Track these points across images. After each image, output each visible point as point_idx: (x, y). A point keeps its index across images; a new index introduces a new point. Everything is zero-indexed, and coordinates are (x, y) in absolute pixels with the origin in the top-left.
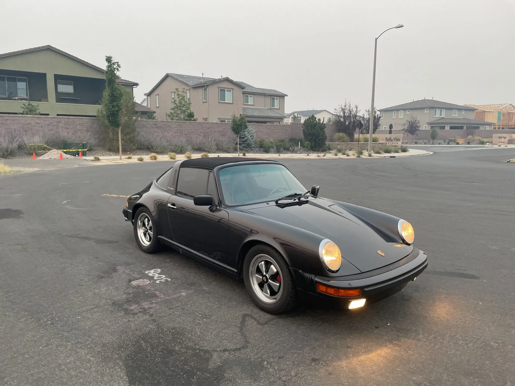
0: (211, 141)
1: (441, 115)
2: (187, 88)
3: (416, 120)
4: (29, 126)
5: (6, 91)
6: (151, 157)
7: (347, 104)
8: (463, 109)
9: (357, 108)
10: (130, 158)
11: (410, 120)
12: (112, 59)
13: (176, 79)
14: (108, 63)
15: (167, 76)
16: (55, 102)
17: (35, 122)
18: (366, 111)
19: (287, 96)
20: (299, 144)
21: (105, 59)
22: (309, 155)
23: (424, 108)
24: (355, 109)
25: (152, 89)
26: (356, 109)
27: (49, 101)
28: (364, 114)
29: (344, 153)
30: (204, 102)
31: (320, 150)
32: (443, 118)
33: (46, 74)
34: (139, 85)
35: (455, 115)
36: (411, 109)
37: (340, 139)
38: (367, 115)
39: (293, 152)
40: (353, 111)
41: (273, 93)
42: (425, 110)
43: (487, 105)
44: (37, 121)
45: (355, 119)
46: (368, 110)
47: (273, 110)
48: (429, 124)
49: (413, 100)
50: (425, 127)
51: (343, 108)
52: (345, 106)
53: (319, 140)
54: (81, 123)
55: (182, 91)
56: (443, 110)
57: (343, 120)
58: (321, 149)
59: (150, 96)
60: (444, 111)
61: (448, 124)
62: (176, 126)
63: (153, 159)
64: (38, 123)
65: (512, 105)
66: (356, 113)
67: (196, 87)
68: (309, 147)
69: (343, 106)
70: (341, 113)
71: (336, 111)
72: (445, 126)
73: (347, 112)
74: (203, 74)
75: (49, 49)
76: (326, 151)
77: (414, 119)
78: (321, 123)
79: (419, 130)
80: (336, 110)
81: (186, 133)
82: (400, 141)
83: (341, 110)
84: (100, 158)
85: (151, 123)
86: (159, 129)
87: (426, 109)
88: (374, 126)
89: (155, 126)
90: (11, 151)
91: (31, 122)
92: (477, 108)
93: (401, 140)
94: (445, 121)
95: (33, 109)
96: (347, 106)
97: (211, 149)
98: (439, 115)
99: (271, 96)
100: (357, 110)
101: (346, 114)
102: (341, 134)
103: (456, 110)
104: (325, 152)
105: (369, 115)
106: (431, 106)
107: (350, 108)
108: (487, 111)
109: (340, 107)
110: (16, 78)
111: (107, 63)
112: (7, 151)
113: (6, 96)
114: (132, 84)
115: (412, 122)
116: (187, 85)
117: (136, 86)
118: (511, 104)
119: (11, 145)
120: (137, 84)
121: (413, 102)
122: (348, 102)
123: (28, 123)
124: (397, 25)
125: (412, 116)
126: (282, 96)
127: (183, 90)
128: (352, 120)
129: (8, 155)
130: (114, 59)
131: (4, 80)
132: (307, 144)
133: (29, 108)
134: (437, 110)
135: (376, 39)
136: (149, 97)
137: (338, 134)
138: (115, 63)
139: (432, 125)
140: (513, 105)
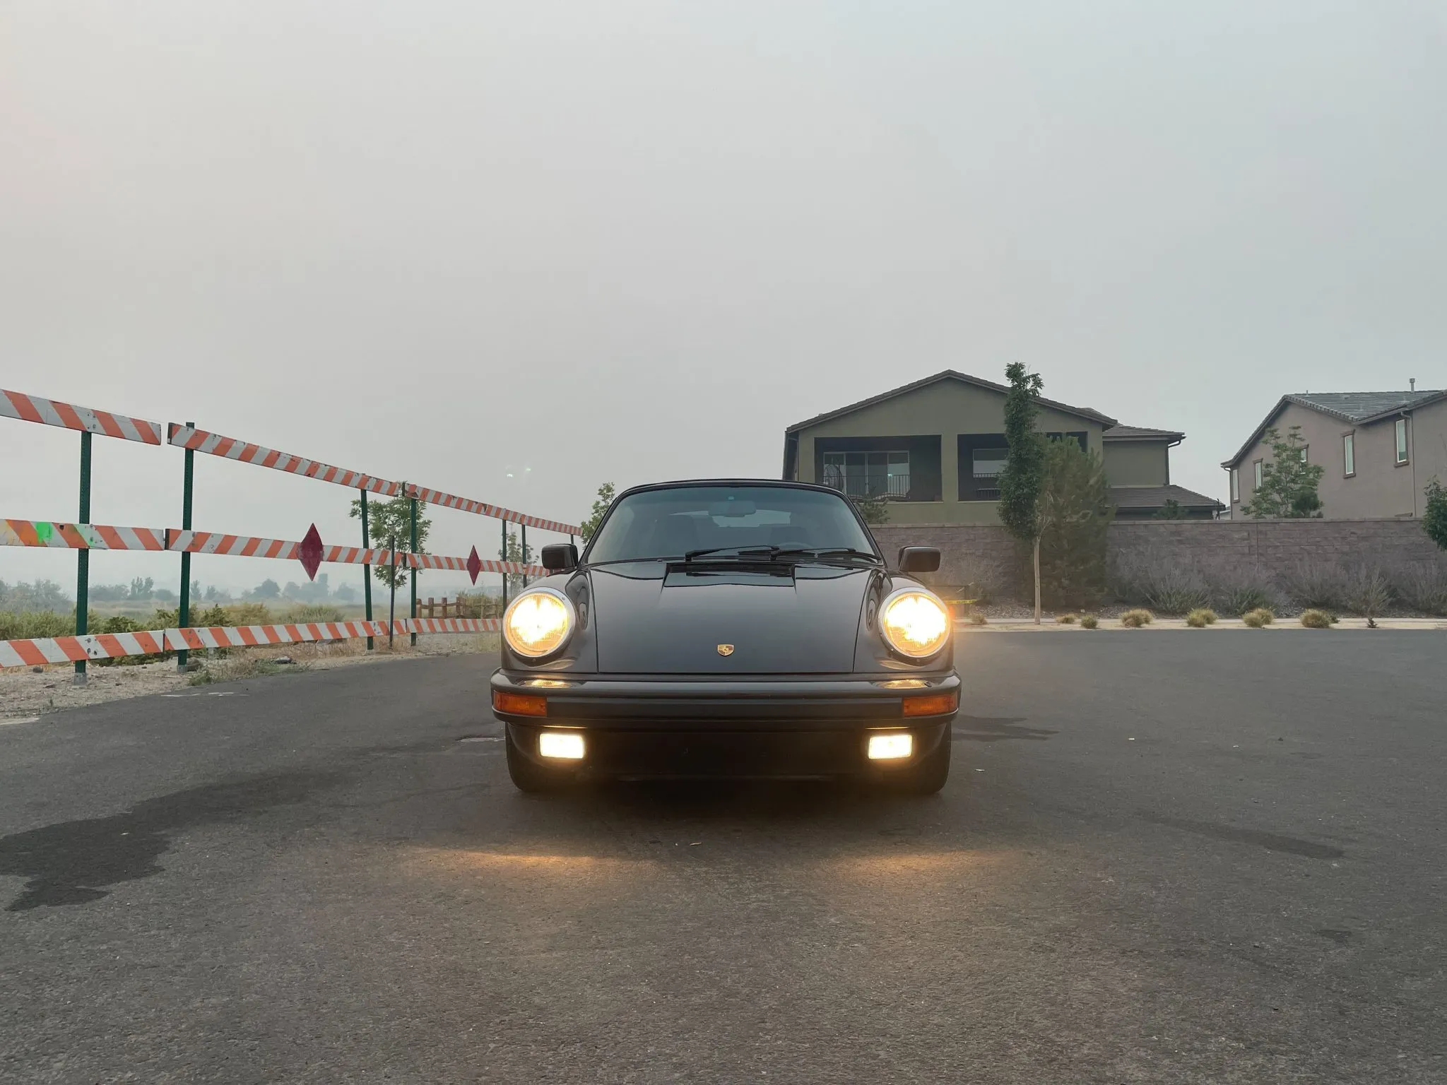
0: (1368, 577)
2: (1348, 429)
5: (865, 484)
6: (1125, 619)
10: (1067, 621)
13: (1311, 409)
15: (1285, 404)
16: (957, 499)
21: (1005, 372)
25: (1243, 448)
27: (943, 499)
30: (1398, 466)
33: (939, 437)
34: (1184, 438)
54: (972, 537)
55: (1291, 435)
59: (1237, 469)
62: (1246, 534)
63: (1132, 625)
67: (1371, 424)
74: (1412, 381)
75: (950, 379)
81: (1280, 555)
84: (988, 620)
85: (1162, 529)
86: (1188, 546)
89: (1174, 538)
97: (1367, 602)
110: (886, 454)
113: (863, 495)
114: (1166, 436)
116: (1344, 420)
117: (1178, 442)
120: (1178, 437)
127: (1292, 432)
131: (863, 464)
136: (1235, 472)
138: (1029, 377)
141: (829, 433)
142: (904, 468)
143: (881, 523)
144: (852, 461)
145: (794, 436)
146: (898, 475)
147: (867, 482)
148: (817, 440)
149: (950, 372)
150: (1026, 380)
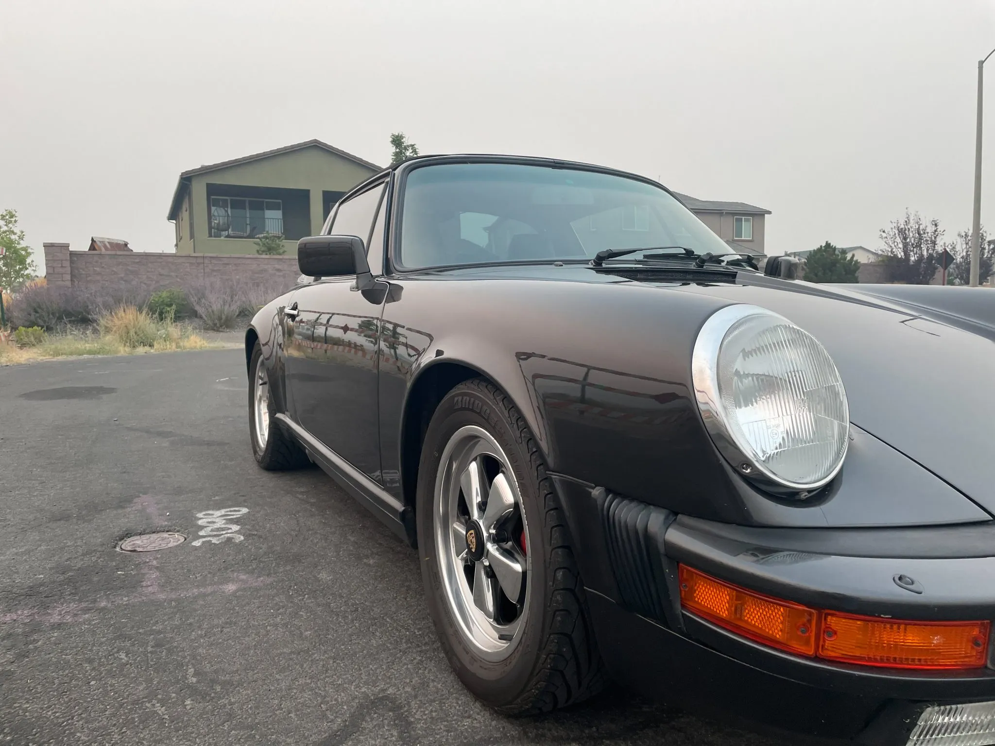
4: (262, 276)
5: (247, 224)
7: (912, 218)
9: (936, 225)
12: (404, 139)
14: (397, 147)
17: (274, 267)
18: (959, 235)
19: (769, 213)
21: (391, 140)
24: (930, 229)
26: (934, 228)
28: (955, 243)
33: (309, 191)
38: (962, 244)
40: (928, 233)
41: (740, 208)
44: (277, 266)
45: (934, 250)
46: (963, 234)
47: (737, 243)
51: (902, 226)
52: (907, 223)
57: (902, 254)
64: (279, 270)
66: (935, 238)
69: (902, 224)
70: (898, 238)
71: (884, 235)
73: (911, 235)
75: (316, 146)
78: (848, 258)
80: (884, 232)
83: (897, 232)
88: (981, 268)
90: (227, 317)
91: (266, 267)
95: (273, 245)
96: (911, 221)
99: (733, 214)
100: (936, 231)
101: (908, 240)
105: (967, 244)
107: (919, 227)
109: (895, 225)
110: (263, 202)
111: (394, 148)
112: (220, 319)
113: (246, 233)
119: (226, 307)
122: (913, 215)
123: (262, 270)
126: (759, 215)
128: (925, 253)
129: (221, 326)
130: (407, 138)
131: (245, 208)
133: (266, 244)
135: (981, 63)
138: (408, 146)
141: (218, 180)
142: (278, 214)
143: (280, 254)
144: (235, 205)
145: (186, 181)
146: (273, 219)
147: (248, 222)
148: (208, 185)
149: (316, 141)
150: (406, 149)
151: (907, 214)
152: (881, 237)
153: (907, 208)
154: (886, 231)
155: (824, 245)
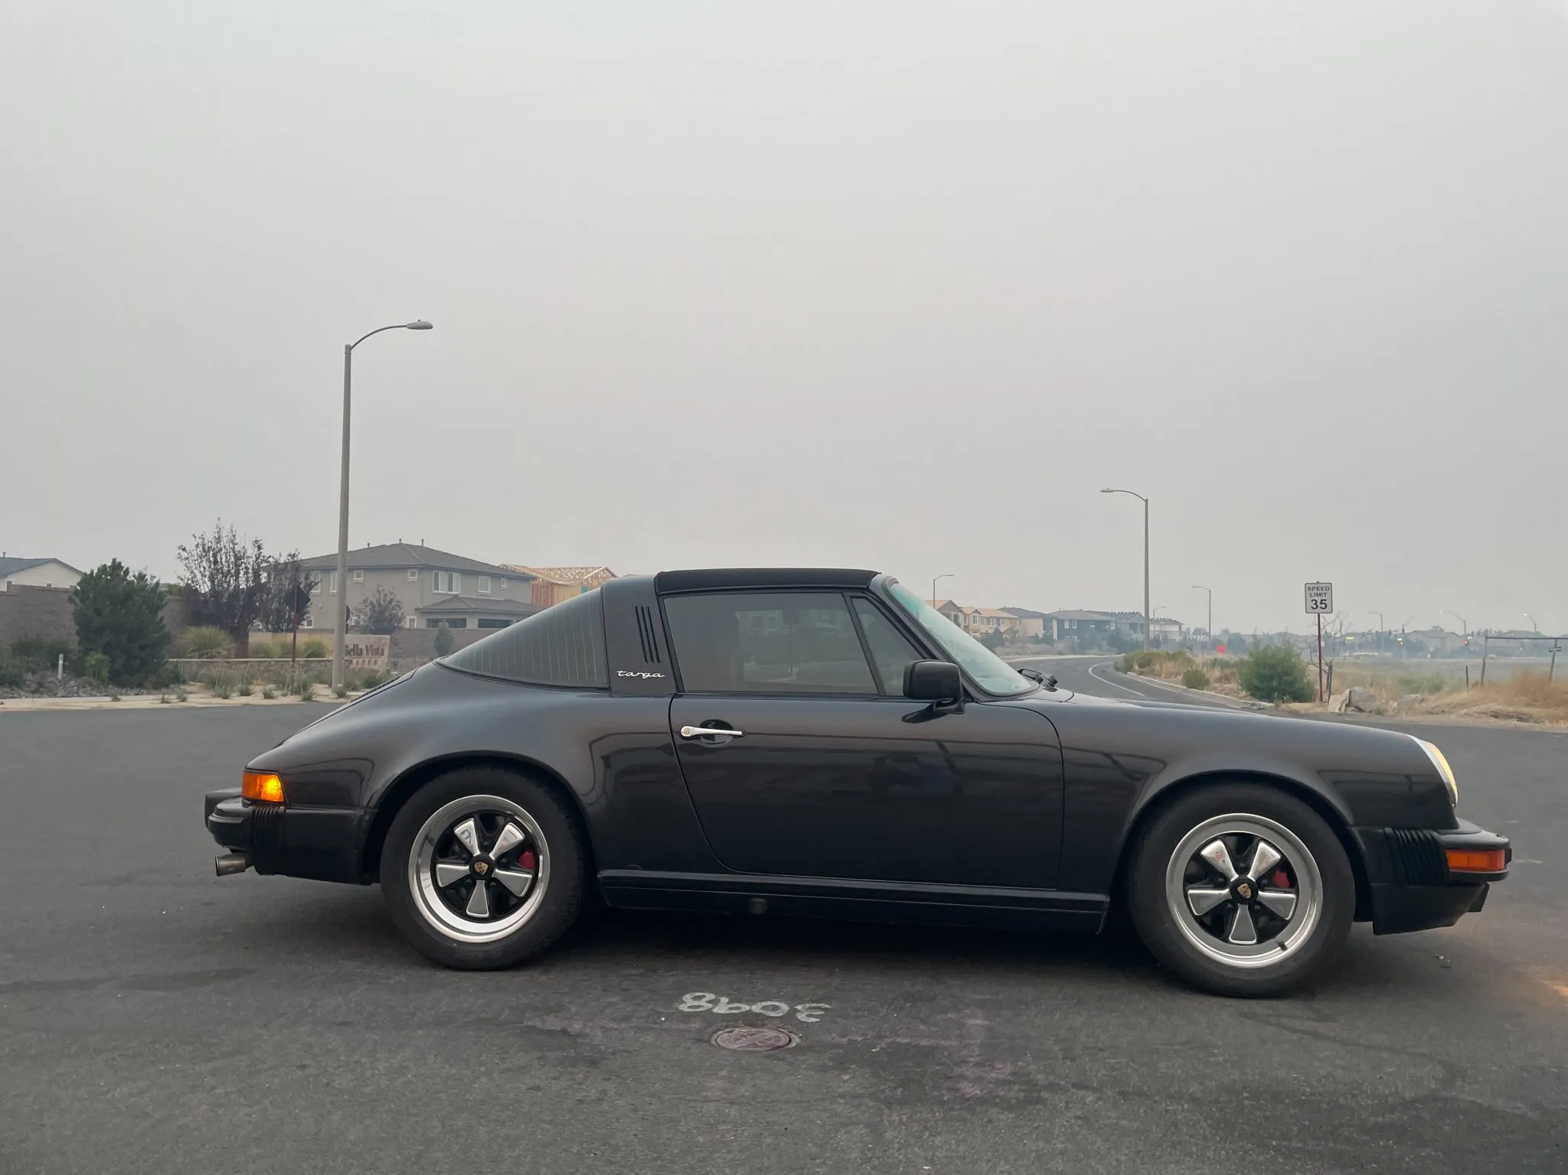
1: (450, 589)
3: (390, 602)
7: (224, 534)
8: (503, 576)
9: (259, 548)
11: (374, 600)
20: (61, 662)
22: (119, 700)
23: (404, 568)
24: (251, 552)
26: (256, 551)
29: (247, 689)
31: (147, 683)
32: (456, 596)
35: (485, 589)
36: (368, 569)
37: (204, 649)
39: (40, 689)
40: (248, 557)
42: (409, 574)
43: (552, 569)
45: (257, 580)
48: (421, 612)
49: (369, 544)
50: (411, 620)
51: (211, 544)
52: (218, 540)
53: (142, 648)
56: (454, 574)
58: (153, 678)
60: (457, 578)
61: (474, 612)
65: (609, 572)
68: (105, 673)
69: (210, 540)
70: (205, 562)
71: (184, 555)
72: (465, 620)
73: (224, 558)
76: (167, 686)
77: (386, 595)
79: (401, 628)
80: (184, 550)
82: (383, 654)
83: (203, 552)
87: (411, 570)
92: (535, 574)
93: (386, 652)
94: (464, 606)
96: (225, 540)
98: (447, 588)
100: (259, 555)
101: (220, 565)
102: (207, 631)
103: (486, 577)
104: (164, 690)
106: (424, 562)
107: (234, 548)
108: (557, 584)
109: (200, 541)
115: (380, 605)
118: (607, 569)
121: (369, 548)
122: (226, 528)
124: (414, 320)
125: (380, 589)
128: (242, 587)
132: (97, 661)
134: (441, 574)
135: (349, 349)
137: (193, 629)
139: (432, 615)
140: (611, 570)
151: (217, 527)
152: (180, 557)
153: (219, 519)
154: (187, 549)
155: (109, 564)
